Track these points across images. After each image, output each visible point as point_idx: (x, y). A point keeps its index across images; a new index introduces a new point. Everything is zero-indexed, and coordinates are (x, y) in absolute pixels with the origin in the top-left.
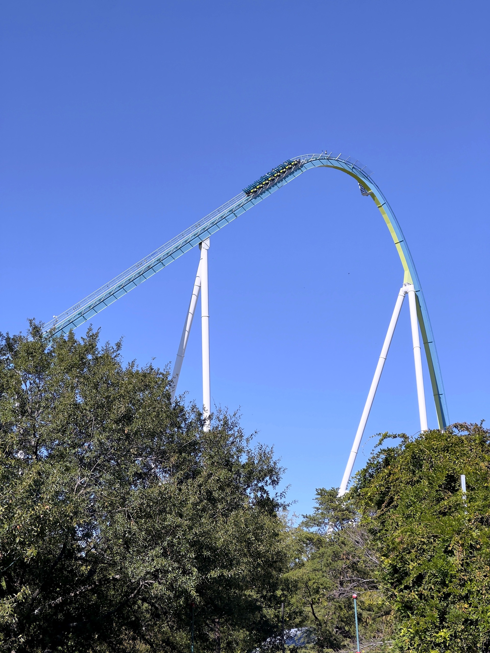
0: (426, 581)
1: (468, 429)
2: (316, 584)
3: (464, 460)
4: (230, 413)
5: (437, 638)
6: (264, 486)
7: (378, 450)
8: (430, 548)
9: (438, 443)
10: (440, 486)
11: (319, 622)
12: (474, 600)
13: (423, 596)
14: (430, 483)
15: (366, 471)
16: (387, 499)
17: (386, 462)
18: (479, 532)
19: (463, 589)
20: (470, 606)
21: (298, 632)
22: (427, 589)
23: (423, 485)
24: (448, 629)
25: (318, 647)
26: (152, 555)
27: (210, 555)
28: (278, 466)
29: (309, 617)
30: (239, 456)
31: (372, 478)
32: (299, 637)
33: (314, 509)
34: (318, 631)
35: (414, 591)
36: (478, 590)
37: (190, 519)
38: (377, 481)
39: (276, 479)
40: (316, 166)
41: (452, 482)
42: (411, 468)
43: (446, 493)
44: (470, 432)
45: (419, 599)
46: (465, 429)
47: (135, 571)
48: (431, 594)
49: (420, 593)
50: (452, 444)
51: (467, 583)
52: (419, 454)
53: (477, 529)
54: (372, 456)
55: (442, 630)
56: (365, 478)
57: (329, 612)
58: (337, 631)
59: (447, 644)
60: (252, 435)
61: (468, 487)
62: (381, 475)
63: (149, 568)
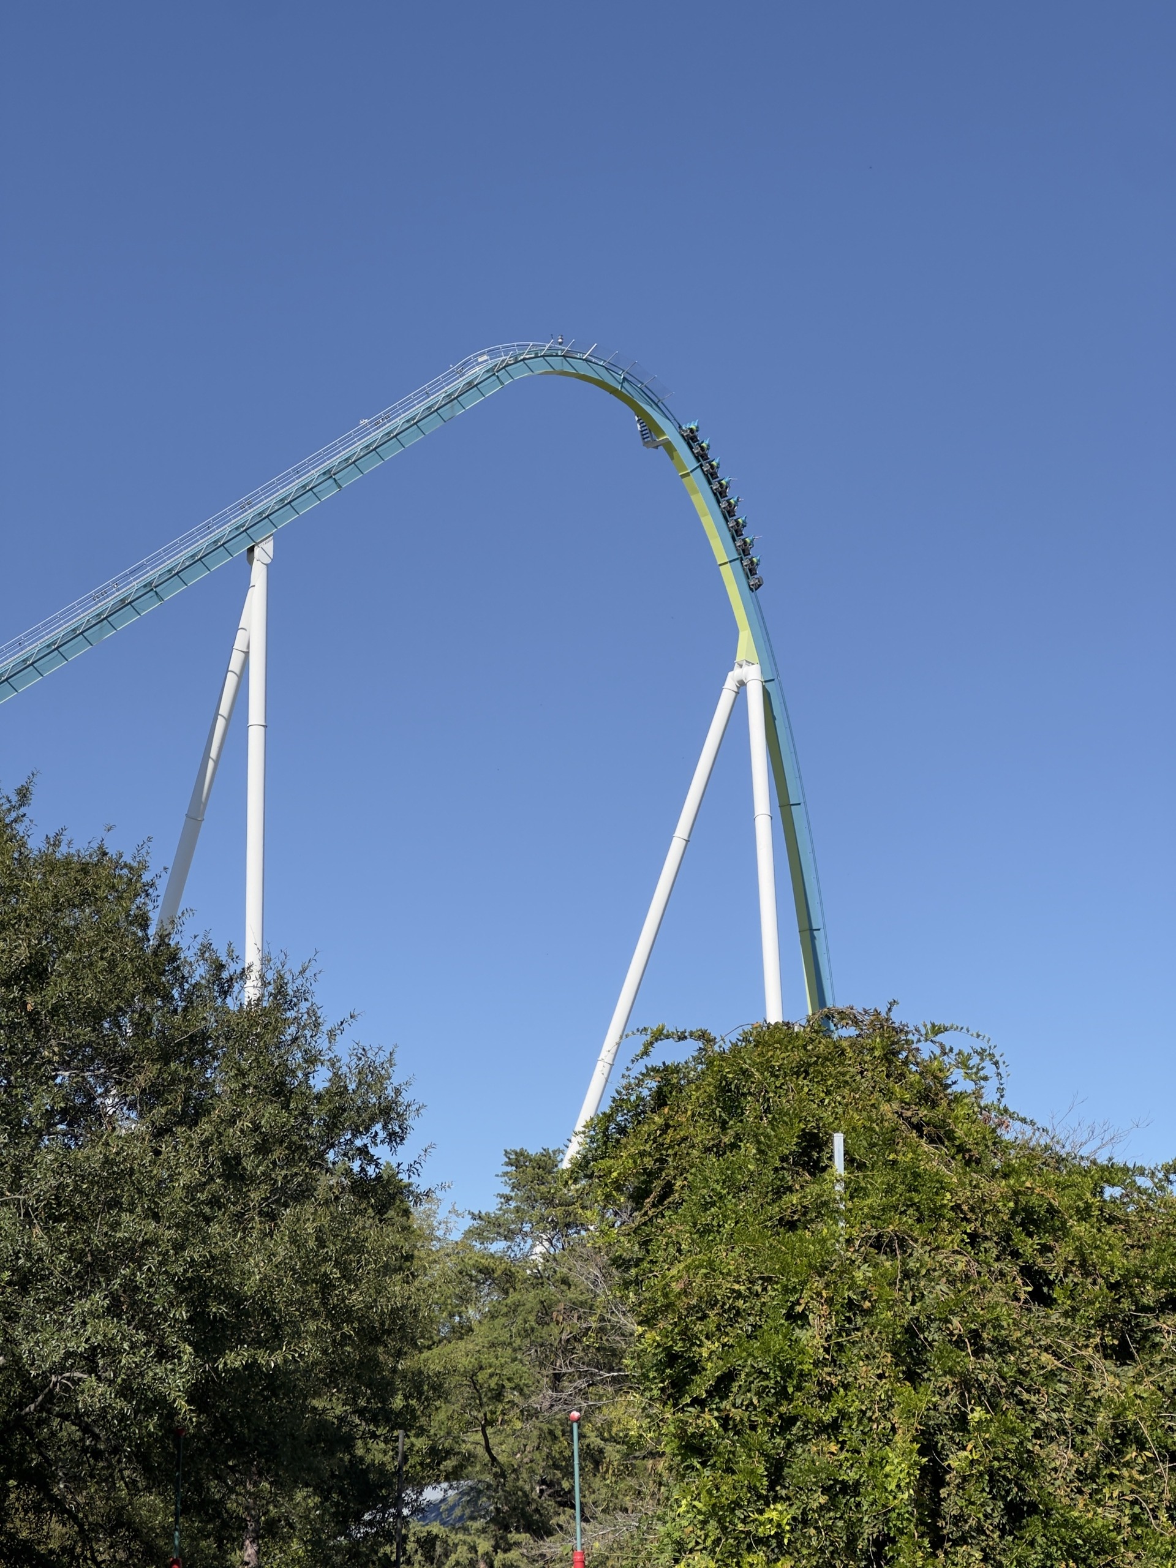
0: (740, 1386)
1: (856, 1023)
2: (495, 1379)
3: (844, 1098)
4: (294, 966)
5: (762, 1524)
6: (369, 1145)
7: (639, 1067)
8: (752, 1308)
9: (783, 1055)
10: (784, 1159)
11: (501, 1469)
12: (851, 1433)
13: (731, 1422)
14: (760, 1151)
15: (609, 1117)
16: (657, 1185)
17: (659, 1097)
18: (870, 1269)
19: (828, 1407)
20: (841, 1449)
21: (450, 1492)
22: (742, 1404)
23: (745, 1156)
24: (788, 1503)
25: (496, 1528)
26: (83, 1312)
27: (226, 1313)
28: (405, 1098)
29: (475, 1457)
30: (309, 1073)
31: (625, 1135)
32: (451, 1504)
33: (499, 1200)
34: (496, 1491)
35: (711, 1410)
36: (861, 1411)
37: (177, 1225)
38: (635, 1144)
39: (397, 1129)
40: (537, 372)
41: (813, 1148)
42: (718, 1114)
43: (798, 1174)
44: (862, 1030)
45: (721, 1429)
46: (850, 1022)
47: (37, 1351)
48: (750, 1416)
49: (723, 1414)
50: (818, 1058)
51: (838, 1392)
52: (738, 1080)
53: (867, 1262)
54: (624, 1082)
55: (772, 1507)
56: (607, 1137)
57: (525, 1446)
58: (542, 1491)
59: (786, 1541)
60: (342, 1023)
61: (850, 1160)
62: (646, 1128)
63: (73, 1343)
